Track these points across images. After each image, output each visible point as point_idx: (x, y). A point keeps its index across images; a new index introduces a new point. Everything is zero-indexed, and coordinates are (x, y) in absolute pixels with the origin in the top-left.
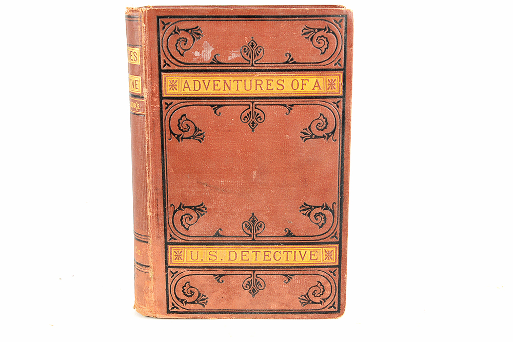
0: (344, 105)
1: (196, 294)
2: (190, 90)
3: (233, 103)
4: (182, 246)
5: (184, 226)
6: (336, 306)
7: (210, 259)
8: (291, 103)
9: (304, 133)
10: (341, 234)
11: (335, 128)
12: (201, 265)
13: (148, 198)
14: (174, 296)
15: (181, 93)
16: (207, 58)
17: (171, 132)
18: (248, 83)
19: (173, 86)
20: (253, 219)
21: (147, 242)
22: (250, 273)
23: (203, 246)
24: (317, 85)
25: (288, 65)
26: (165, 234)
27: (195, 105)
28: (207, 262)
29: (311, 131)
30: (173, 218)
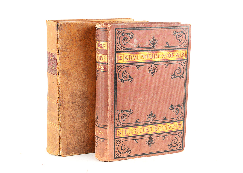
0: (187, 63)
1: (127, 149)
2: (128, 60)
3: (145, 64)
4: (122, 128)
5: (123, 119)
6: (181, 147)
7: (133, 133)
8: (168, 63)
9: (172, 75)
10: (184, 116)
11: (184, 72)
12: (129, 136)
13: (108, 108)
14: (117, 151)
15: (124, 61)
16: (135, 45)
17: (119, 79)
18: (151, 56)
19: (120, 59)
20: (151, 114)
21: (107, 128)
22: (149, 137)
23: (130, 127)
24: (177, 55)
25: (167, 47)
26: (115, 124)
27: (130, 66)
28: (132, 134)
29: (175, 74)
30: (118, 116)
